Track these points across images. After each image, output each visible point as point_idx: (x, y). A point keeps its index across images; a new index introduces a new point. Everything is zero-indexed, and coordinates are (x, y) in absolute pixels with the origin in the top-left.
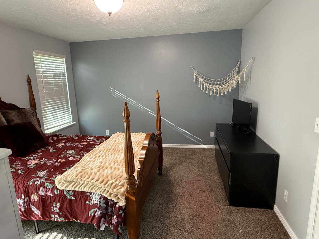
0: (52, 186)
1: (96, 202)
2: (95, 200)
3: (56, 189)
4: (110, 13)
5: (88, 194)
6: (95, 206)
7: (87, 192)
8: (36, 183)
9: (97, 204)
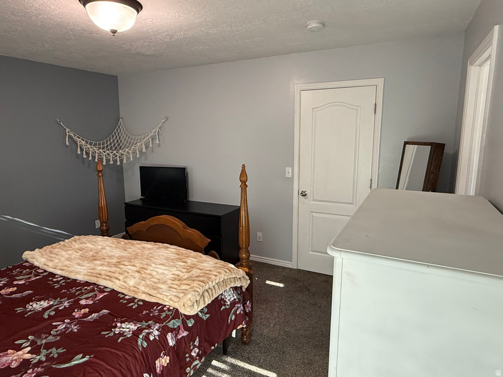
0: (180, 321)
1: (233, 299)
2: (230, 297)
3: (188, 320)
4: (114, 32)
5: (219, 298)
6: (233, 304)
7: (218, 296)
8: (152, 338)
9: (235, 299)
